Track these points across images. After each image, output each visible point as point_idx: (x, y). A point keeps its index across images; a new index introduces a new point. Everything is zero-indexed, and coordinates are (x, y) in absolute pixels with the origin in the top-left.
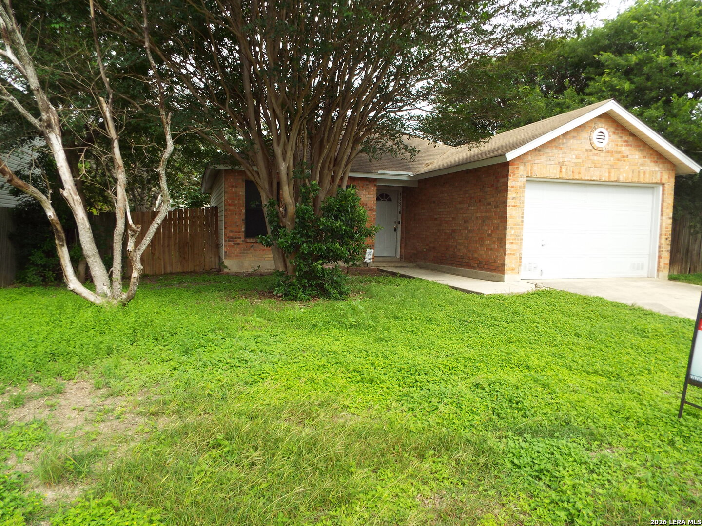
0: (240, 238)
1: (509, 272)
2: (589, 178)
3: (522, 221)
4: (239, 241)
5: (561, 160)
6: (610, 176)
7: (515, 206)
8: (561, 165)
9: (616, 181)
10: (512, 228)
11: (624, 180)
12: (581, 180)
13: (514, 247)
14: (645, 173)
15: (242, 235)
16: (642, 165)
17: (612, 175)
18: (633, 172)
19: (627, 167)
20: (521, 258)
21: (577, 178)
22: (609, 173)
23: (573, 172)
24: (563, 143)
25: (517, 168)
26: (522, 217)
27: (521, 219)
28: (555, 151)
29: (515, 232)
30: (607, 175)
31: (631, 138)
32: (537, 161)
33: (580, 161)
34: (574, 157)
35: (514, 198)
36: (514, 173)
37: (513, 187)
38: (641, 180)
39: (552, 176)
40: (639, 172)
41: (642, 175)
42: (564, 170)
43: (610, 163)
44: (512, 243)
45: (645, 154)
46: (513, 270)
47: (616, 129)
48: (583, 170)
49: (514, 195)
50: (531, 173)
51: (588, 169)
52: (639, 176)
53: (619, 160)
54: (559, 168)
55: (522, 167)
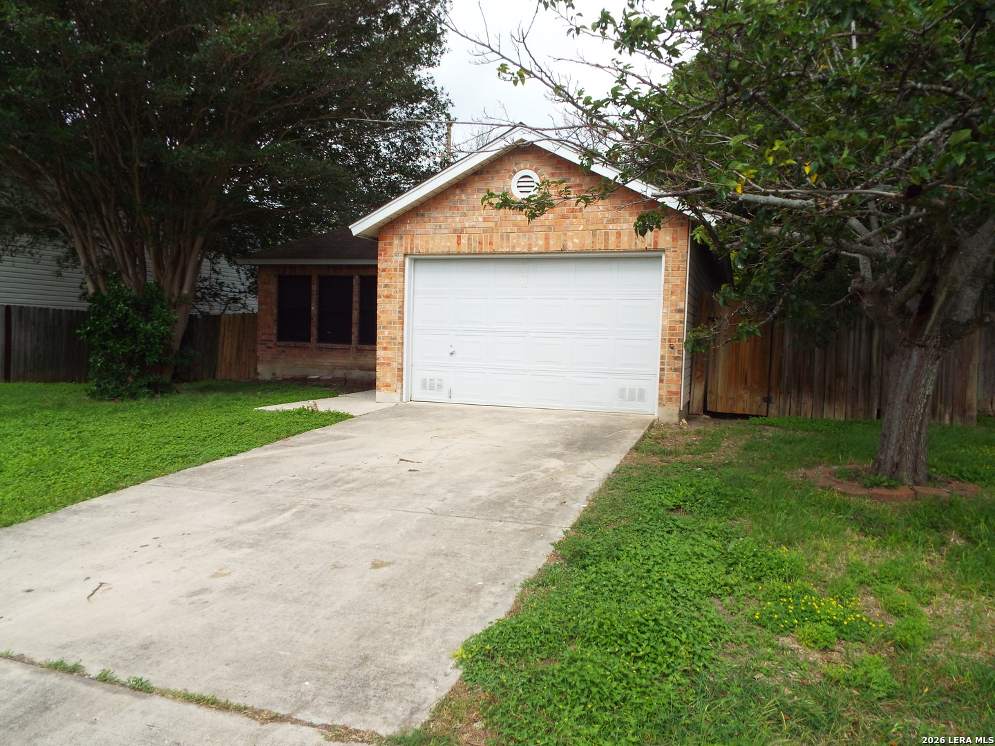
0: (271, 341)
1: (382, 389)
2: (507, 250)
3: (402, 318)
4: (271, 344)
5: (459, 226)
6: (547, 244)
7: (388, 297)
8: (458, 233)
9: (561, 251)
10: (385, 328)
11: (578, 249)
12: (494, 253)
13: (389, 354)
14: (619, 234)
15: (274, 338)
16: (613, 221)
17: (552, 242)
18: (594, 235)
19: (581, 227)
20: (401, 370)
21: (489, 251)
22: (547, 239)
23: (480, 243)
24: (462, 201)
25: (391, 244)
26: (401, 312)
27: (397, 315)
28: (449, 213)
29: (390, 333)
30: (541, 242)
31: (587, 179)
32: (420, 231)
33: (491, 224)
34: (481, 219)
35: (386, 286)
36: (385, 250)
37: (384, 270)
38: (612, 246)
39: (446, 250)
40: (606, 234)
41: (612, 239)
42: (464, 241)
43: (547, 223)
44: (385, 349)
45: (618, 202)
46: (388, 385)
47: (556, 168)
48: (496, 238)
49: (387, 281)
50: (412, 249)
51: (506, 237)
52: (606, 240)
53: (563, 217)
54: (456, 238)
55: (396, 242)
